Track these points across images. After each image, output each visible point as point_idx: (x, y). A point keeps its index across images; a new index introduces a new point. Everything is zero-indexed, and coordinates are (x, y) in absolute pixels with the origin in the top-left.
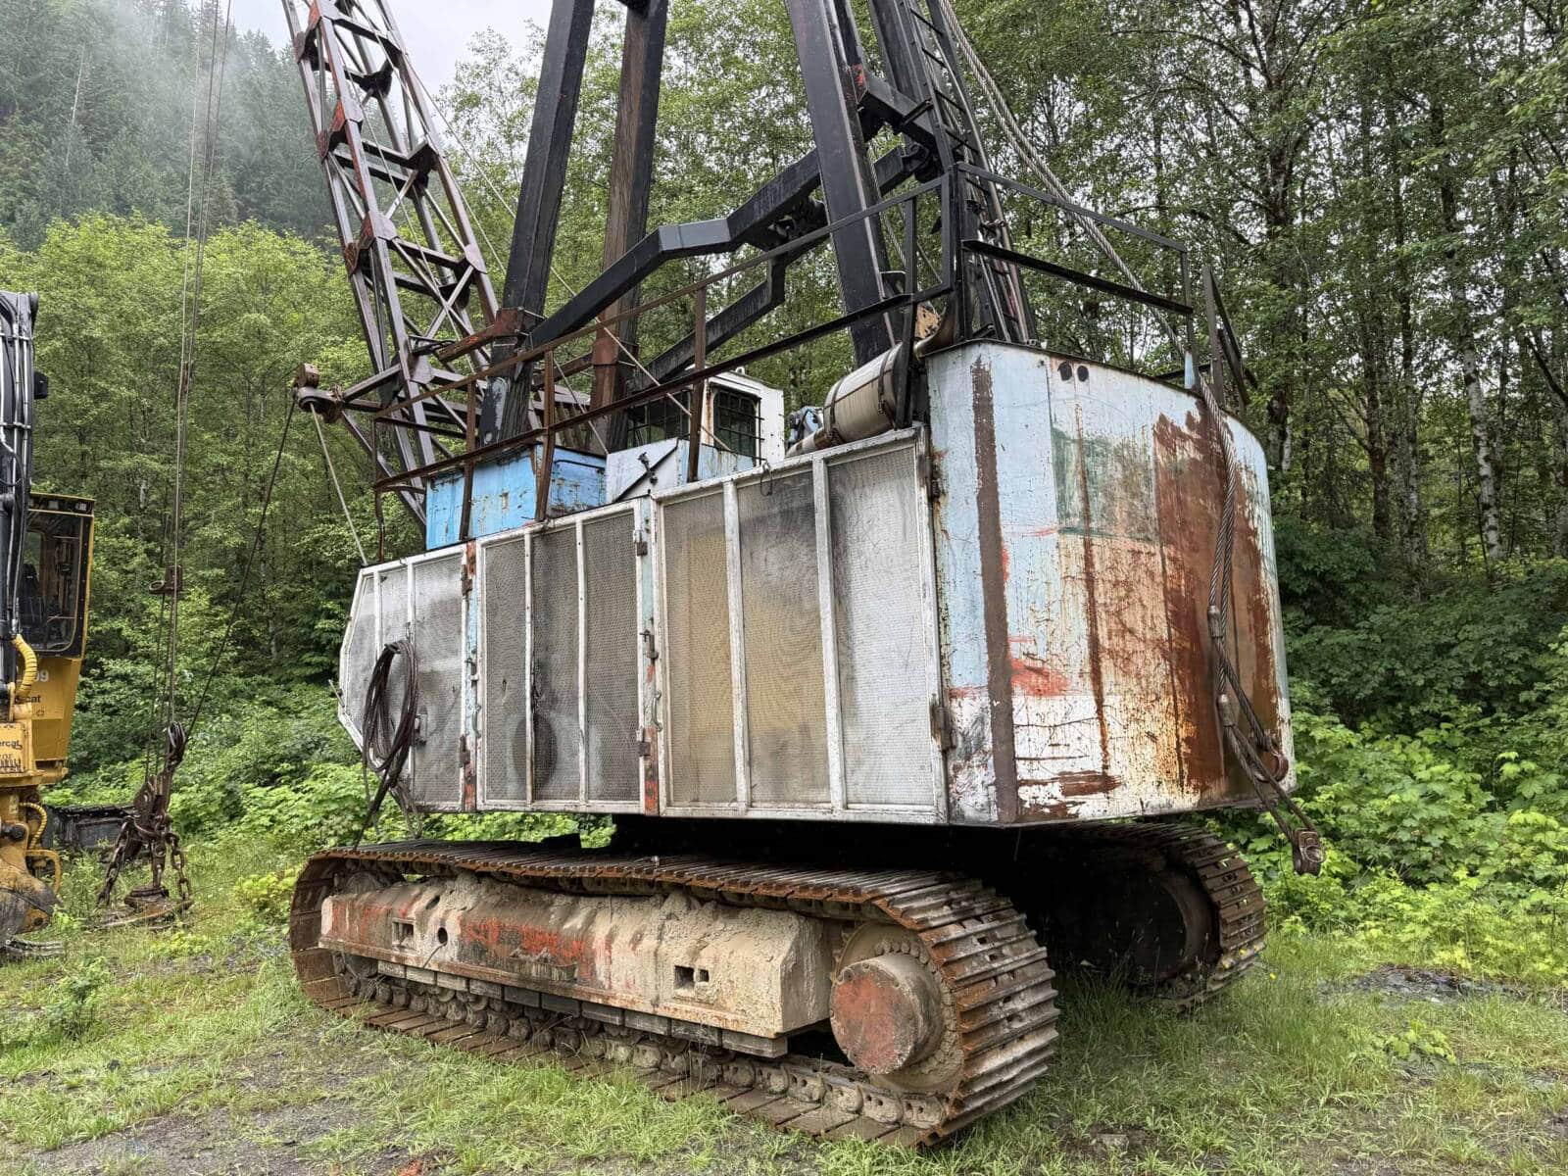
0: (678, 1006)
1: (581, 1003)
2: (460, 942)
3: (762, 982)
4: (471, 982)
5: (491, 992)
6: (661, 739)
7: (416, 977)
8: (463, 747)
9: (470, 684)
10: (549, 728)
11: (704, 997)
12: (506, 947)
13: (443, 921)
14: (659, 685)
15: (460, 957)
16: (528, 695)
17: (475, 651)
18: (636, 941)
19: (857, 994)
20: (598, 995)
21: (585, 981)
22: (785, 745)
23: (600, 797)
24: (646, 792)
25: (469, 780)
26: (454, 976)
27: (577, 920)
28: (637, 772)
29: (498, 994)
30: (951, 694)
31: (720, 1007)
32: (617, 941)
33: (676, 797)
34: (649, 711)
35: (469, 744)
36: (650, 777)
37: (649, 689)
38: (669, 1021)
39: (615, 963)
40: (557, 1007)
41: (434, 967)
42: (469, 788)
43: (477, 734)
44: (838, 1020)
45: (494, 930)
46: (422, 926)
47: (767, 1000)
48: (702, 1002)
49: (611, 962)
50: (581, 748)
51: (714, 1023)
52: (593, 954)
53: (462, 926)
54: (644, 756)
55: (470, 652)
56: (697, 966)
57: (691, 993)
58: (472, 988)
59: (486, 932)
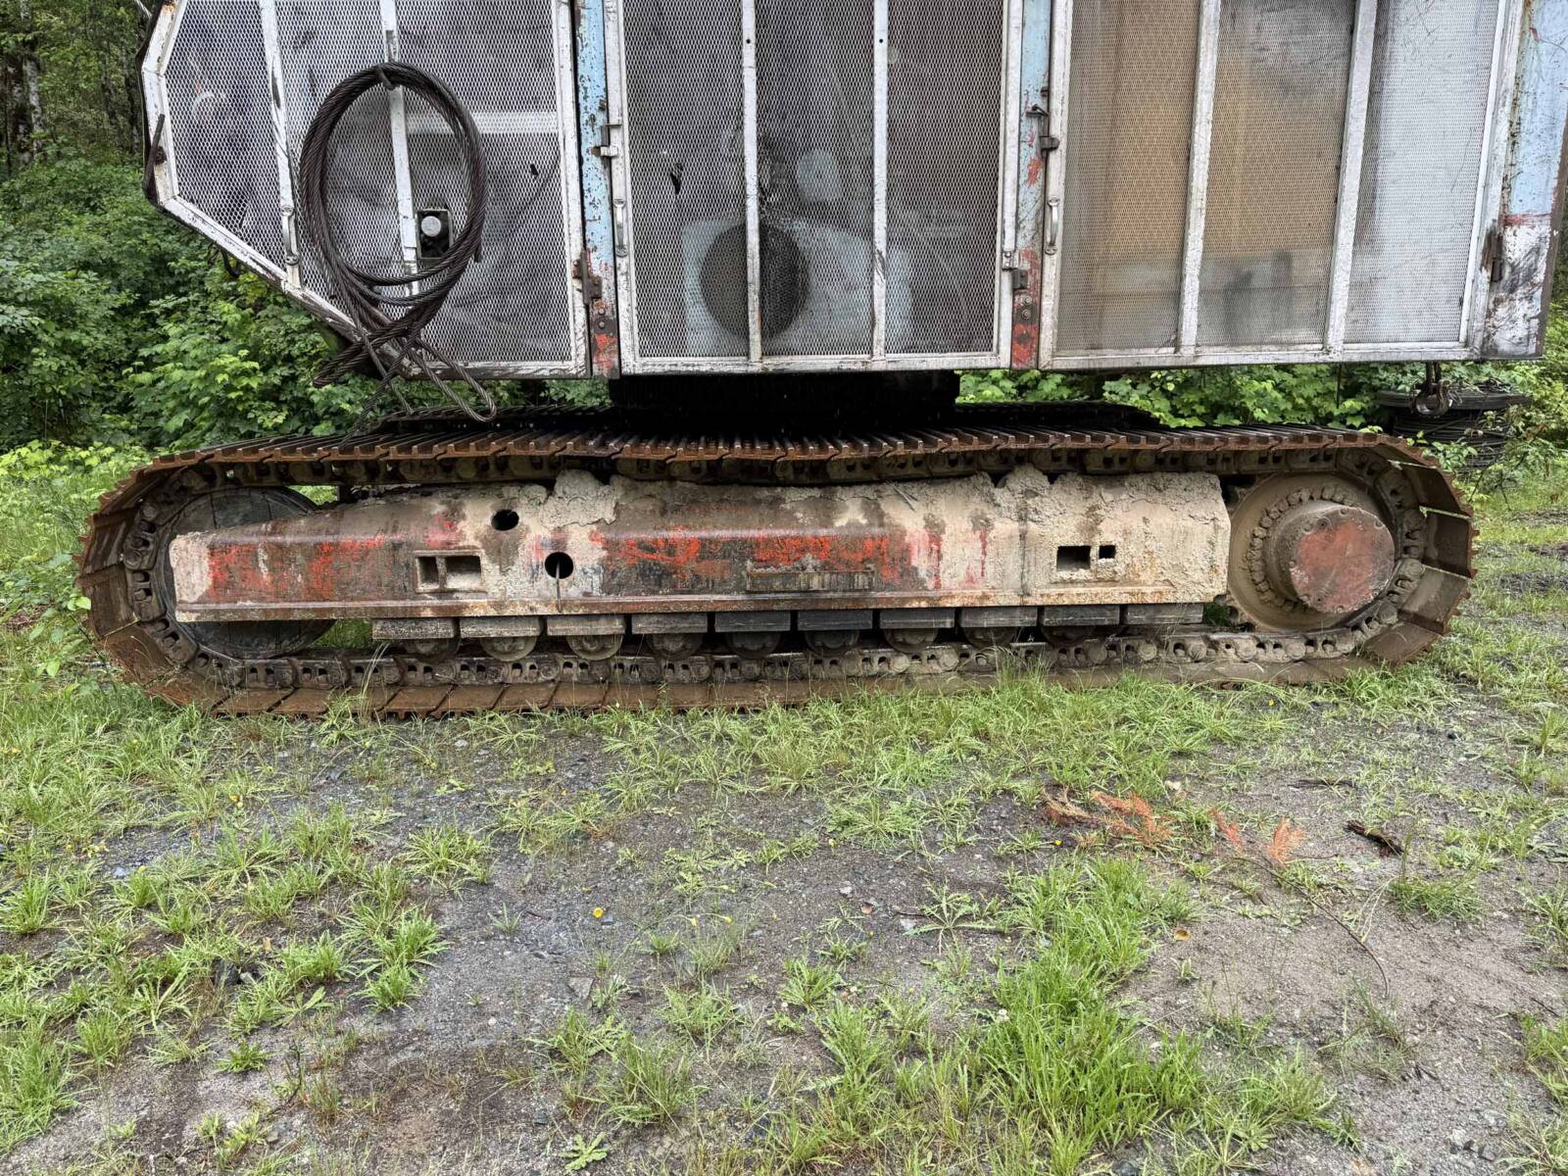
0: (1062, 590)
1: (877, 612)
2: (607, 568)
3: (1197, 548)
4: (634, 619)
5: (684, 626)
6: (1052, 267)
7: (491, 631)
8: (581, 271)
9: (593, 163)
10: (792, 246)
11: (1106, 574)
12: (719, 563)
13: (559, 542)
14: (1056, 188)
15: (606, 588)
16: (752, 189)
17: (604, 108)
18: (982, 525)
19: (1331, 541)
20: (920, 599)
21: (888, 586)
22: (1249, 277)
23: (909, 349)
24: (1017, 339)
25: (601, 327)
26: (588, 617)
27: (850, 514)
28: (986, 313)
29: (701, 626)
30: (1506, 221)
31: (1130, 582)
32: (948, 531)
33: (1060, 345)
34: (1029, 226)
35: (598, 264)
36: (1027, 319)
37: (1030, 196)
38: (1041, 609)
39: (946, 557)
40: (833, 624)
41: (543, 611)
42: (602, 340)
43: (617, 250)
44: (1301, 569)
45: (689, 543)
46: (504, 557)
47: (1204, 564)
48: (1100, 580)
49: (940, 558)
50: (878, 277)
51: (1125, 599)
52: (906, 553)
53: (608, 545)
54: (1016, 291)
55: (590, 105)
56: (1097, 542)
57: (1082, 574)
58: (640, 627)
59: (671, 547)
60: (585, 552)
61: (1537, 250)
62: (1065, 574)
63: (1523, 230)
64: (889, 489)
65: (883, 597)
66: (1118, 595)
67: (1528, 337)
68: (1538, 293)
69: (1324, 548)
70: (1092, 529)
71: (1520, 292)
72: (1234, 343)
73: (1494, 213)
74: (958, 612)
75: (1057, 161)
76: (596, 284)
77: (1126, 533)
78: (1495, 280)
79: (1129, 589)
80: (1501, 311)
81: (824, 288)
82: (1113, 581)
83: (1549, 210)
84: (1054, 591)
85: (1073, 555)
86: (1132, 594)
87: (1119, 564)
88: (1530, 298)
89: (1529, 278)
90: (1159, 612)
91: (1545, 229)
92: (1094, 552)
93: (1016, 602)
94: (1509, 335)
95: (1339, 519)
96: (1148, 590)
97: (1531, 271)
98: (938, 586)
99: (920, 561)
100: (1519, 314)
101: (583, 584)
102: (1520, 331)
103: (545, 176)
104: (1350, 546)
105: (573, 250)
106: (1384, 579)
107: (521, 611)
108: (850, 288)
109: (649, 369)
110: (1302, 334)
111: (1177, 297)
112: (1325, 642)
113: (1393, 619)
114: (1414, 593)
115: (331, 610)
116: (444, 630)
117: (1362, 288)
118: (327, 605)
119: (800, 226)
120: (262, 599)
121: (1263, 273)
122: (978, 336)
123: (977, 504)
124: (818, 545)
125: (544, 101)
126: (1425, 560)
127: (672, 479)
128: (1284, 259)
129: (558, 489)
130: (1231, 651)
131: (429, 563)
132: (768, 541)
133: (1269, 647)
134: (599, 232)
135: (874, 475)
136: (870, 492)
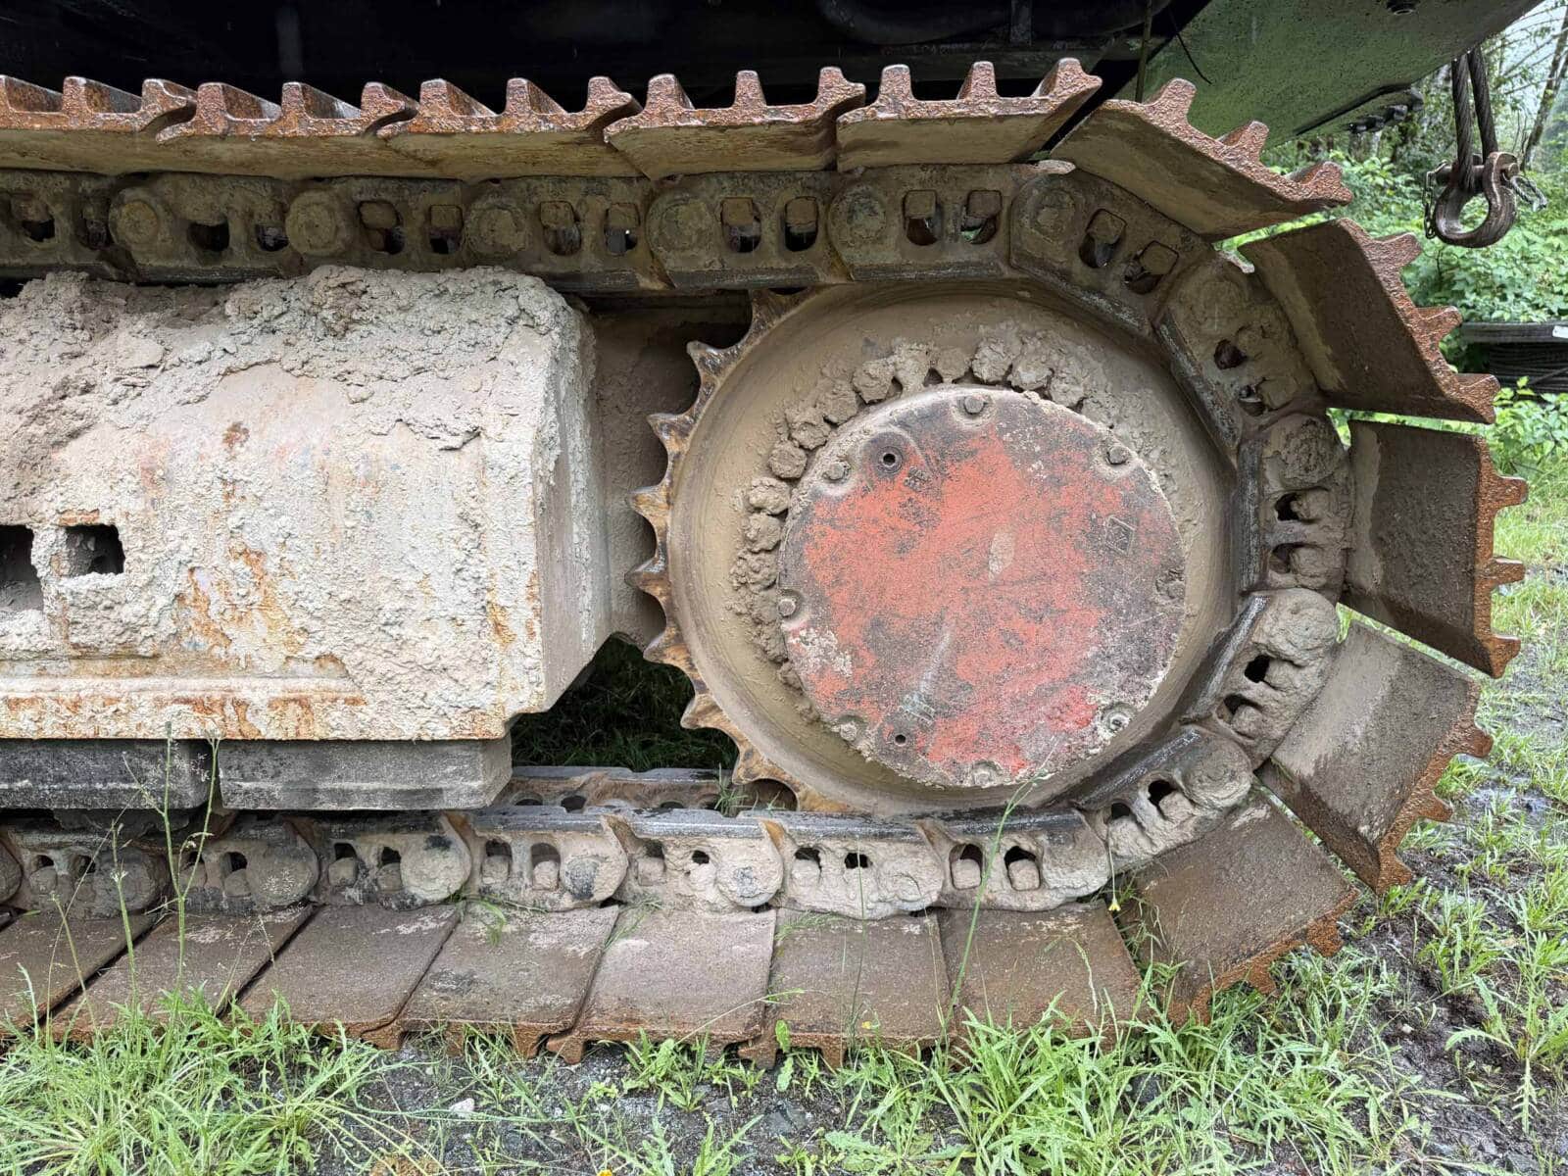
95: (953, 436)
104: (1001, 540)
106: (1146, 668)
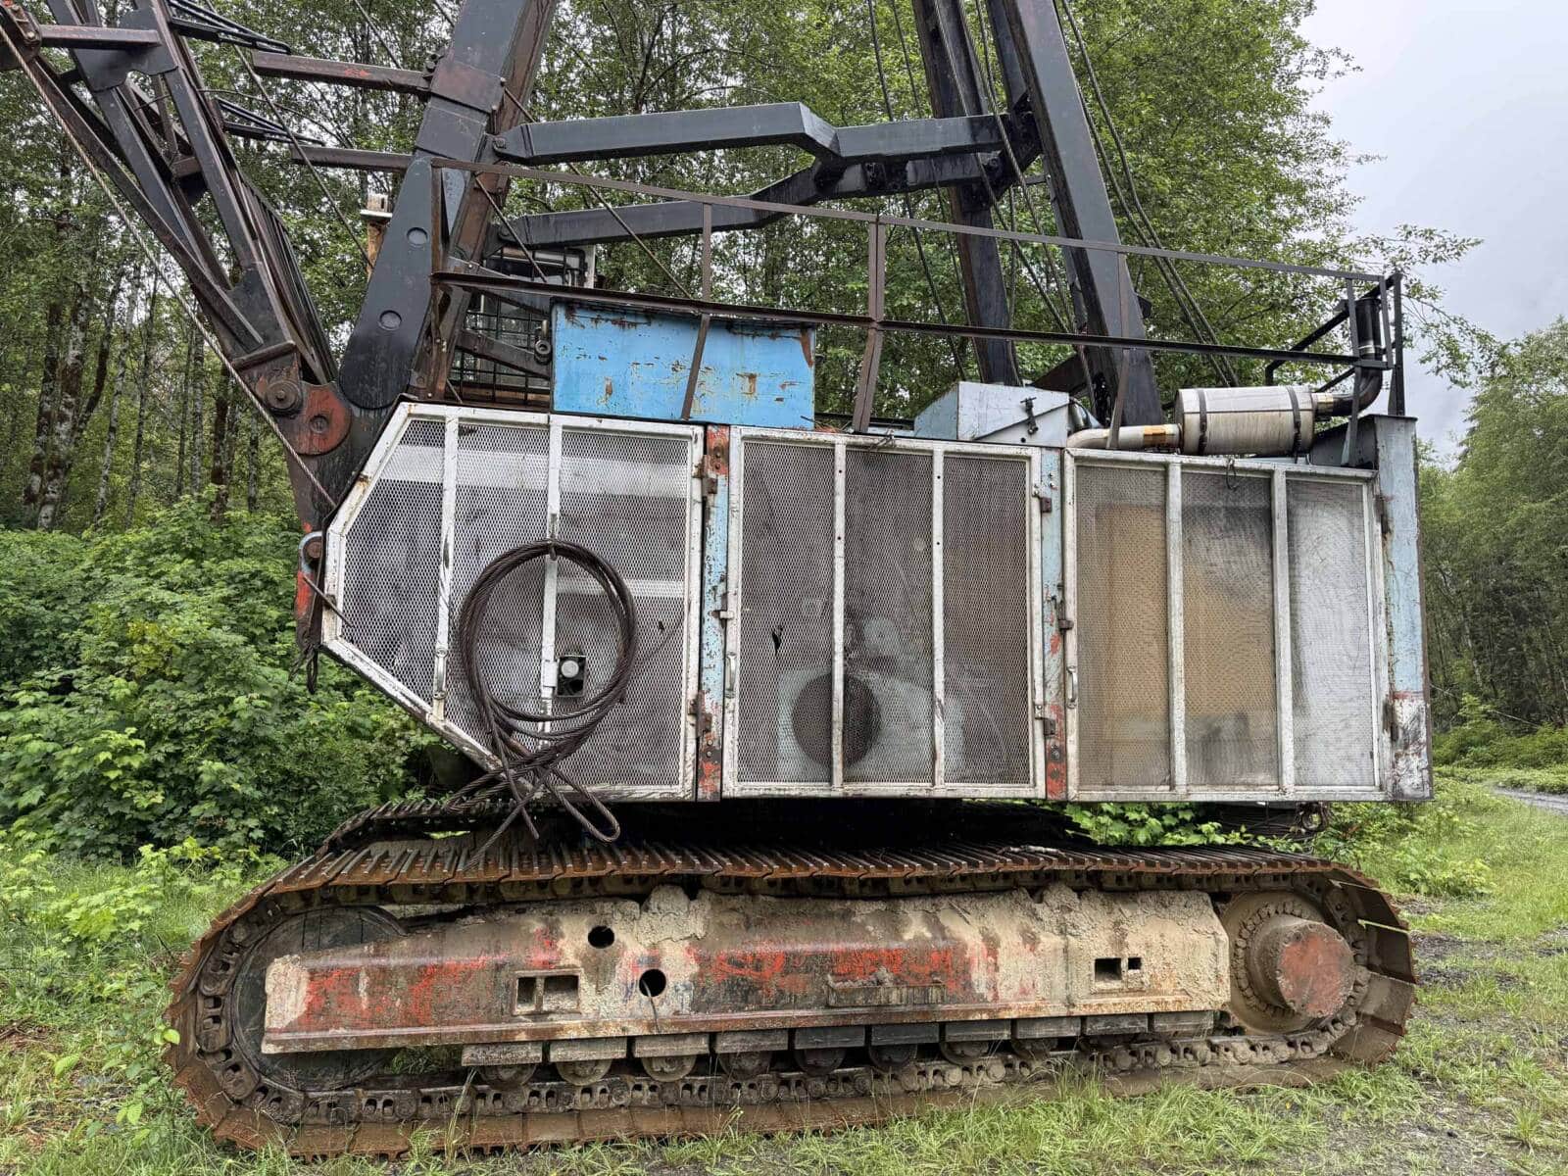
0: (1101, 1001)
1: (943, 1026)
2: (698, 984)
3: (1204, 958)
4: (719, 1038)
5: (767, 1044)
6: (1073, 717)
7: (579, 1054)
8: (696, 709)
9: (712, 623)
10: (868, 694)
11: (1135, 985)
12: (801, 978)
13: (655, 959)
14: (1072, 659)
15: (696, 1006)
16: (839, 648)
17: (724, 579)
18: (1031, 940)
19: (1305, 952)
20: (981, 1011)
21: (953, 1000)
22: (1218, 731)
23: (963, 779)
24: (1049, 775)
25: (709, 756)
26: (677, 1036)
27: (915, 928)
28: (1023, 752)
29: (781, 1043)
30: (1394, 695)
31: (1155, 992)
32: (1003, 944)
33: (1082, 782)
34: (1053, 685)
35: (709, 705)
36: (1056, 758)
37: (1054, 662)
38: (1083, 1019)
39: (1002, 970)
40: (903, 1039)
41: (634, 1031)
42: (708, 767)
43: (727, 693)
44: (1286, 978)
45: (775, 957)
46: (601, 973)
47: (1211, 974)
48: (1131, 990)
49: (997, 969)
50: (938, 720)
51: (1152, 1009)
52: (967, 965)
53: (703, 961)
54: (1046, 735)
55: (713, 579)
56: (1126, 956)
57: (1115, 985)
58: (724, 1046)
59: (758, 963)
60: (679, 967)
61: (1417, 718)
62: (1102, 985)
63: (1406, 702)
64: (945, 902)
65: (949, 1010)
66: (1146, 1004)
67: (1423, 784)
68: (1424, 750)
69: (1302, 958)
70: (1120, 942)
71: (1411, 748)
72: (1214, 782)
73: (1386, 690)
74: (1014, 1022)
75: (1072, 637)
76: (708, 719)
77: (1148, 946)
78: (1394, 738)
79: (1154, 998)
80: (1401, 763)
81: (892, 728)
82: (1140, 991)
83: (1421, 689)
84: (1094, 1001)
85: (1107, 967)
86: (1157, 1003)
87: (1145, 974)
88: (1419, 754)
89: (1416, 738)
90: (1178, 1020)
91: (1421, 702)
92: (1124, 964)
93: (1063, 1013)
94: (1409, 782)
96: (1170, 999)
97: (1417, 734)
98: (996, 998)
99: (979, 976)
100: (1414, 766)
101: (674, 1002)
102: (1417, 780)
103: (670, 630)
105: (690, 691)
107: (613, 1032)
108: (914, 727)
109: (747, 793)
110: (1261, 778)
111: (1168, 746)
112: (1304, 1043)
113: (1353, 1021)
114: (1366, 997)
115: (425, 1036)
116: (535, 1054)
117: (1302, 742)
118: (422, 1030)
119: (874, 678)
120: (355, 1026)
121: (1229, 727)
122: (1018, 772)
123: (1020, 918)
124: (892, 959)
125: (675, 572)
126: (1370, 967)
127: (753, 894)
128: (1242, 718)
129: (653, 903)
130: (1230, 1054)
131: (527, 985)
132: (847, 955)
133: (1260, 1050)
134: (713, 678)
135: (931, 891)
136: (928, 905)
